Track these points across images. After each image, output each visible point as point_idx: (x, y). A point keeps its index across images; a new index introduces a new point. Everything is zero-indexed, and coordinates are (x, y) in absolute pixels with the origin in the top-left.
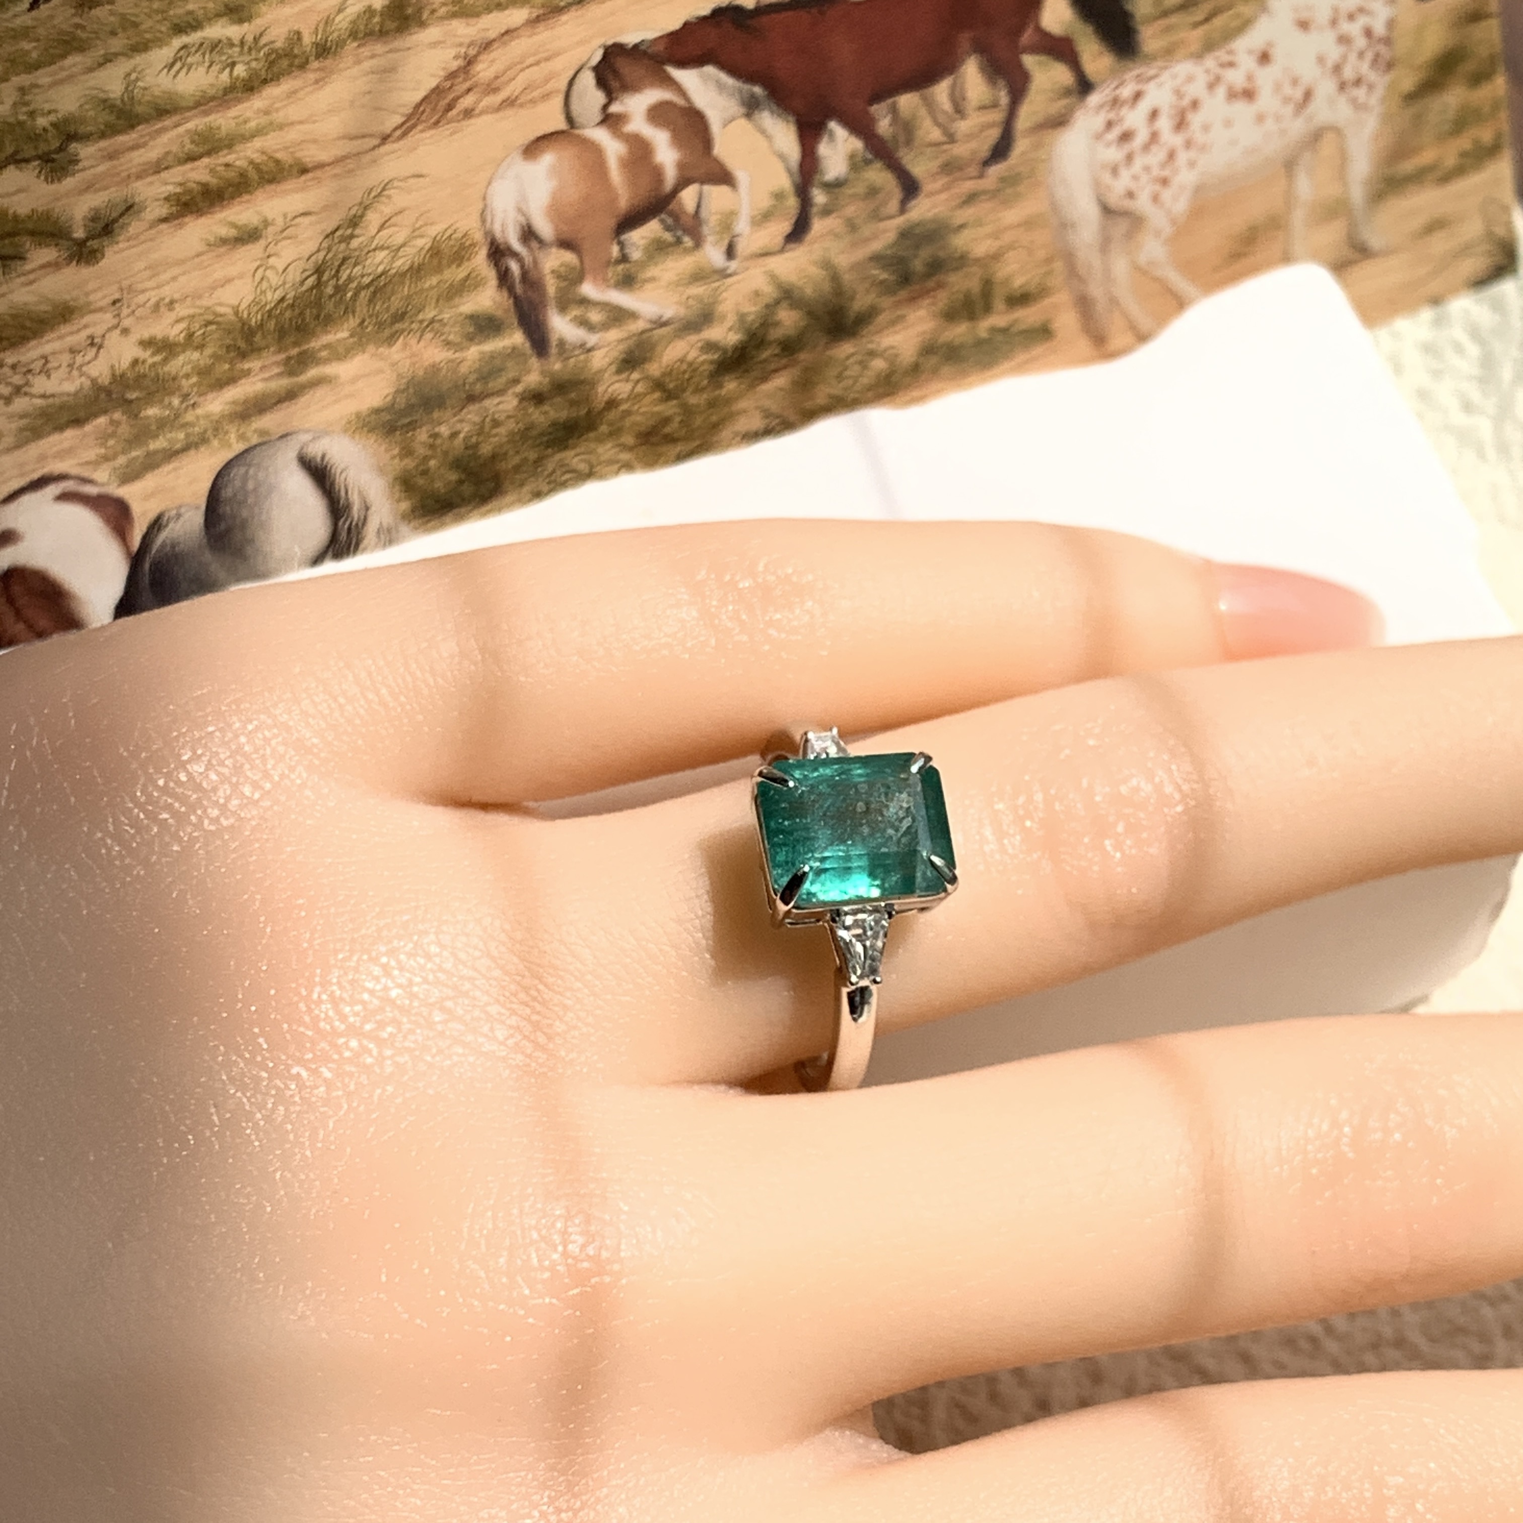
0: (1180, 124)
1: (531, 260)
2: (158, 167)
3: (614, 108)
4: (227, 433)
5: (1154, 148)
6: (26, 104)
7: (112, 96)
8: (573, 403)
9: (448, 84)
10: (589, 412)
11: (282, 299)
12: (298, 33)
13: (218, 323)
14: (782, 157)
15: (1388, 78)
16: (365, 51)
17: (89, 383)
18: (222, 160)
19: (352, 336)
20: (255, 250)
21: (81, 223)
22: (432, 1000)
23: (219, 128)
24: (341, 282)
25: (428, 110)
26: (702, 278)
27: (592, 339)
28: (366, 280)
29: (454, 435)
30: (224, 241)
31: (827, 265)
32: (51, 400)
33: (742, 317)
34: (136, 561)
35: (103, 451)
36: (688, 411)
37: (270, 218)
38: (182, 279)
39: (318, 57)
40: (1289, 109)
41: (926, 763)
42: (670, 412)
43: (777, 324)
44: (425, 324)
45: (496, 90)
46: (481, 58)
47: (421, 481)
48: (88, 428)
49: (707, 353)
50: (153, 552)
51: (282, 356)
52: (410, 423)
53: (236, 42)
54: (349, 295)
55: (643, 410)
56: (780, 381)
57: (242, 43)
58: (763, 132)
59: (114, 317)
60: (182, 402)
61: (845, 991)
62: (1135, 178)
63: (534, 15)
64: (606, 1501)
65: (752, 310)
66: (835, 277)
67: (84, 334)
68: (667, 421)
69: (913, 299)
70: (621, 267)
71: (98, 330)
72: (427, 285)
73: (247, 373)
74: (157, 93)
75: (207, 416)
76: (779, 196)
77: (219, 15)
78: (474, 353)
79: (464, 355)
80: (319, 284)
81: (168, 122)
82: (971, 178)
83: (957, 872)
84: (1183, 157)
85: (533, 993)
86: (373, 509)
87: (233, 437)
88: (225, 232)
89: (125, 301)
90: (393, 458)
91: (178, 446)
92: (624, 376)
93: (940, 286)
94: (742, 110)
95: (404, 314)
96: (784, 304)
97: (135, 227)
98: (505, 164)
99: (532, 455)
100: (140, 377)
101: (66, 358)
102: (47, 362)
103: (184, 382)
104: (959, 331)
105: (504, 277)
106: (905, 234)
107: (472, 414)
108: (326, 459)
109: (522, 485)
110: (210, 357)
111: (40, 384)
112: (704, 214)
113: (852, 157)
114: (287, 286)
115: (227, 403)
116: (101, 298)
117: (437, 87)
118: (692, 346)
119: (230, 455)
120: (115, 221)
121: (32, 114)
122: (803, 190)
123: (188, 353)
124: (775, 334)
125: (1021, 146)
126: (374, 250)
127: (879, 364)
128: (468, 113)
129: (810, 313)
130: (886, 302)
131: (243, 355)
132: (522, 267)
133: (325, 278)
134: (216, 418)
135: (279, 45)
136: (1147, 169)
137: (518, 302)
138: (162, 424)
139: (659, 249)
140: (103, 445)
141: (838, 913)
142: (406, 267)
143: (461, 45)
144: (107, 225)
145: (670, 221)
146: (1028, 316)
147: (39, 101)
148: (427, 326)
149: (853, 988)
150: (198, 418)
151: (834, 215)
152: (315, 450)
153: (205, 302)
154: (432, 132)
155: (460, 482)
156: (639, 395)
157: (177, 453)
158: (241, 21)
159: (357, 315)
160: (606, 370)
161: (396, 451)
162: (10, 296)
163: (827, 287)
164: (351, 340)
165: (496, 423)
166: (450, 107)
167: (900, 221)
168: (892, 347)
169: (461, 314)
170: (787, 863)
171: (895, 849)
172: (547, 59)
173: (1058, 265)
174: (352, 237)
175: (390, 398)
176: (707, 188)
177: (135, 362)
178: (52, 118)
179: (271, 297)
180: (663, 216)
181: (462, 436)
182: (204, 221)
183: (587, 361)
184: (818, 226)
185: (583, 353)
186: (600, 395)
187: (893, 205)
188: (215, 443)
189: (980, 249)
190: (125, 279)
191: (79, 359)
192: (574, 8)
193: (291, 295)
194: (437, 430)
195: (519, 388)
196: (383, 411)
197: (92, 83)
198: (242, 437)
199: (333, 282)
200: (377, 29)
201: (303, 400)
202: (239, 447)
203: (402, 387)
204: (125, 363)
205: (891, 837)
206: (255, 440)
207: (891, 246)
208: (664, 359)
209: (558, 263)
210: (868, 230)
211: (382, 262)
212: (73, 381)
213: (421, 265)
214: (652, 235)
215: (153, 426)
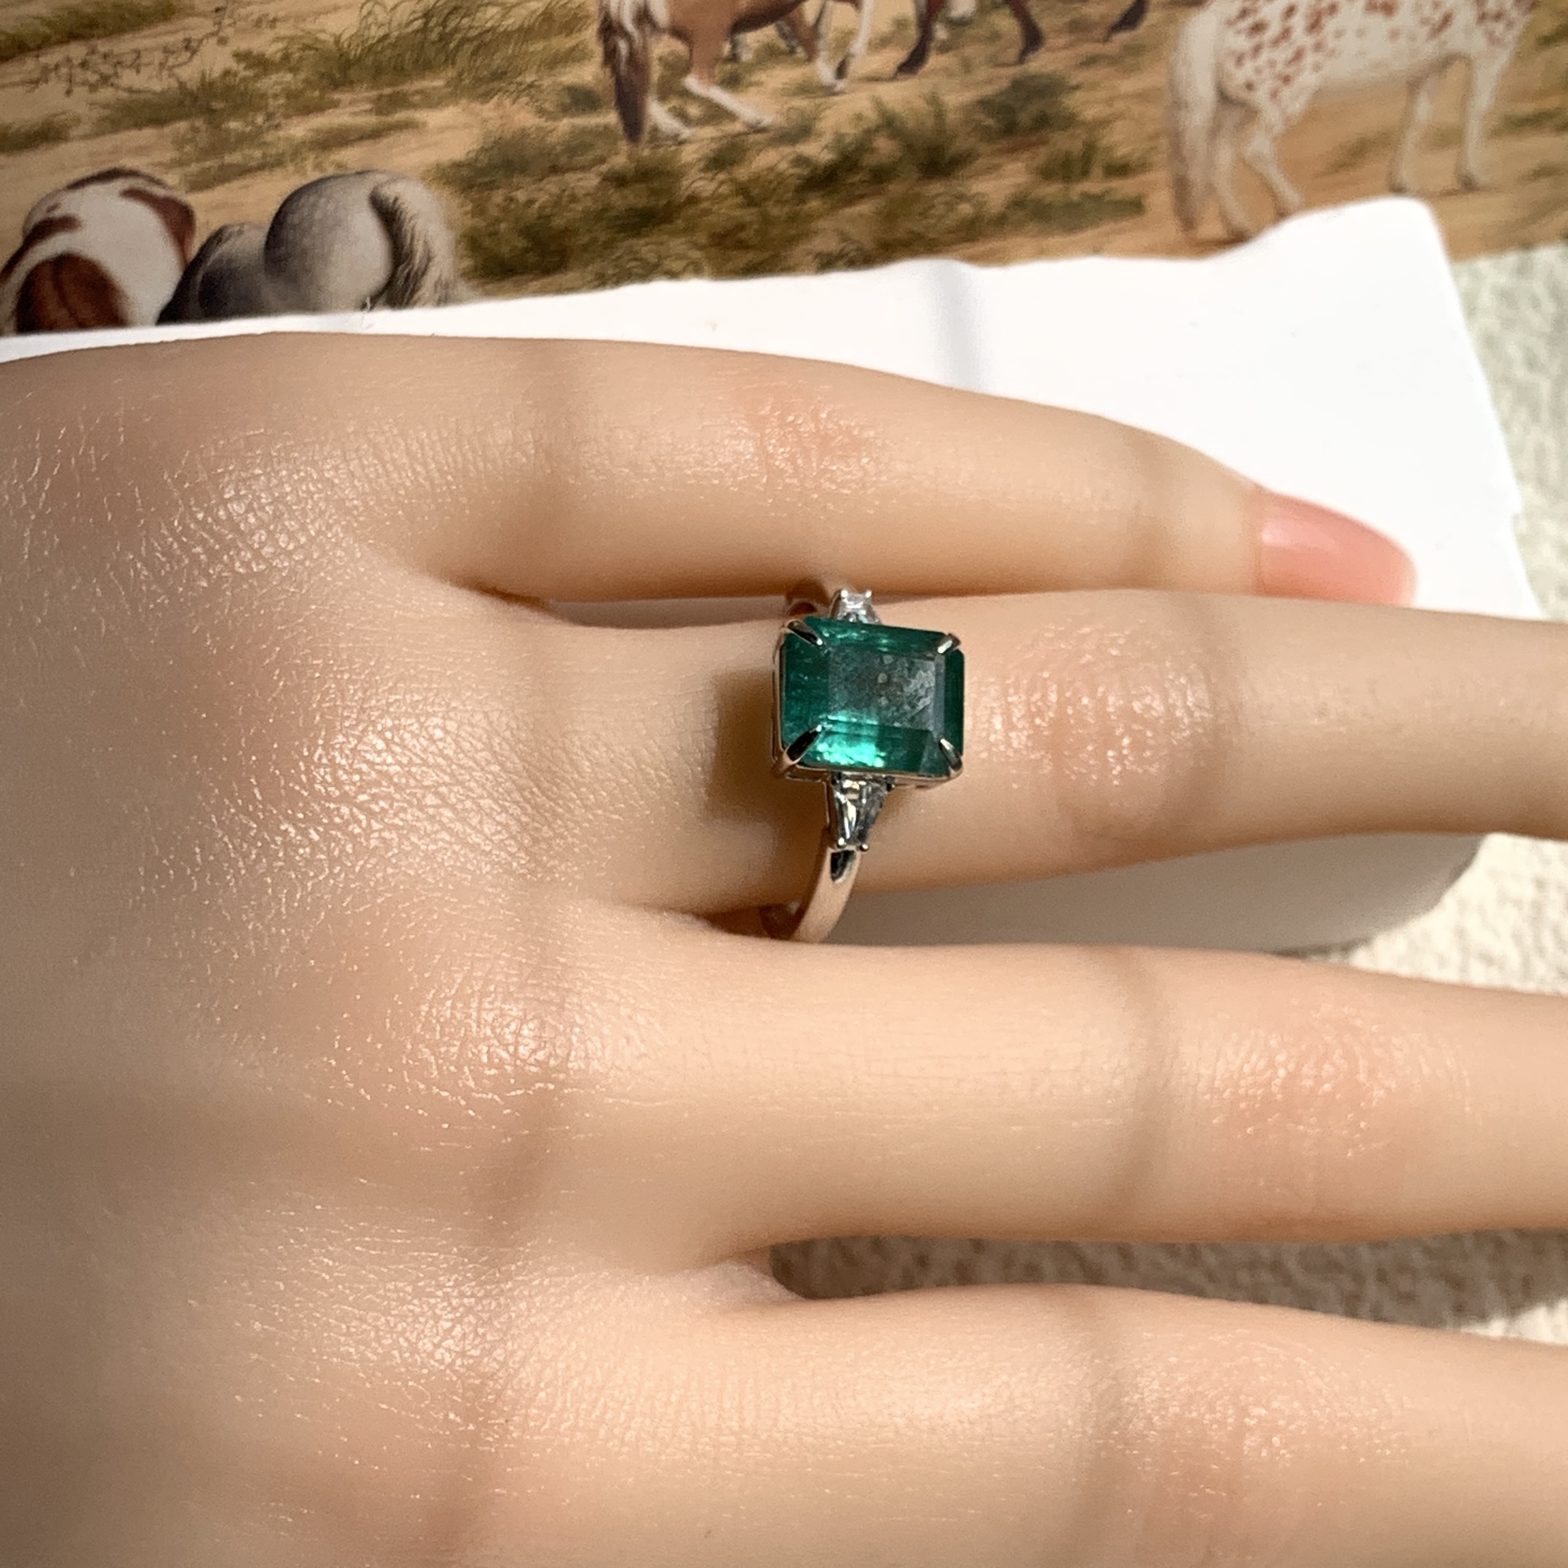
0: (1314, 25)
1: (641, 45)
4: (304, 159)
5: (1284, 44)
8: (653, 192)
10: (668, 204)
11: (386, 37)
13: (316, 49)
15: (1529, 18)
17: (176, 85)
19: (448, 85)
22: (426, 783)
24: (448, 30)
26: (807, 91)
27: (686, 133)
28: (473, 33)
29: (530, 202)
31: (934, 100)
32: (134, 96)
33: (839, 137)
34: (190, 269)
35: (178, 155)
36: (767, 220)
40: (1425, 31)
41: (953, 646)
42: (748, 219)
43: (873, 151)
44: (523, 87)
47: (487, 242)
48: (167, 130)
49: (796, 167)
50: (209, 264)
51: (374, 93)
52: (491, 182)
54: (452, 45)
55: (723, 211)
56: (865, 208)
59: (215, 24)
60: (266, 121)
61: (830, 851)
62: (1258, 71)
64: (509, 1294)
65: (851, 131)
66: (939, 114)
67: (180, 36)
68: (741, 227)
69: (1012, 151)
70: (729, 67)
71: (196, 35)
72: (531, 49)
73: (335, 105)
75: (289, 139)
76: (901, 24)
78: (565, 124)
79: (556, 124)
80: (424, 29)
82: (1095, 41)
83: (963, 758)
84: (1310, 59)
85: (526, 793)
89: (228, 12)
90: (466, 213)
91: (253, 164)
92: (710, 175)
93: (1044, 142)
95: (506, 73)
96: (884, 132)
99: (603, 237)
100: (229, 88)
101: (158, 56)
102: (138, 57)
103: (271, 101)
104: (1051, 191)
105: (610, 55)
106: (1017, 85)
107: (552, 185)
108: (399, 202)
109: (586, 265)
110: (303, 81)
111: (128, 78)
112: (823, 29)
114: (393, 25)
115: (310, 130)
116: (205, 4)
118: (784, 157)
119: (305, 182)
122: (926, 22)
123: (281, 74)
124: (869, 160)
125: (1152, 18)
127: (965, 209)
129: (909, 147)
130: (984, 148)
131: (336, 85)
133: (431, 24)
134: (297, 143)
136: (1272, 64)
137: (619, 82)
138: (243, 140)
139: (770, 55)
140: (179, 149)
141: (840, 777)
142: (516, 27)
145: (787, 29)
146: (1125, 187)
148: (524, 90)
149: (839, 850)
150: (279, 138)
151: (951, 54)
152: (389, 192)
153: (309, 26)
155: (526, 250)
156: (720, 195)
157: (251, 170)
159: (457, 66)
160: (693, 165)
161: (469, 208)
163: (930, 123)
164: (446, 90)
165: (574, 199)
167: (1016, 70)
168: (983, 195)
169: (560, 84)
170: (800, 718)
171: (907, 725)
173: (1164, 142)
175: (473, 154)
177: (227, 73)
179: (375, 33)
181: (536, 205)
183: (676, 153)
184: (934, 61)
185: (674, 144)
186: (683, 188)
187: (1012, 53)
188: (291, 168)
189: (1089, 114)
191: (171, 61)
193: (396, 34)
194: (514, 194)
195: (604, 168)
196: (463, 166)
198: (318, 166)
199: (439, 29)
201: (387, 141)
202: (313, 176)
203: (486, 146)
204: (217, 72)
205: (905, 713)
206: (331, 171)
207: (1002, 93)
208: (754, 166)
209: (667, 50)
210: (982, 73)
211: (492, 18)
212: (161, 80)
213: (530, 29)
214: (766, 40)
215: (233, 139)
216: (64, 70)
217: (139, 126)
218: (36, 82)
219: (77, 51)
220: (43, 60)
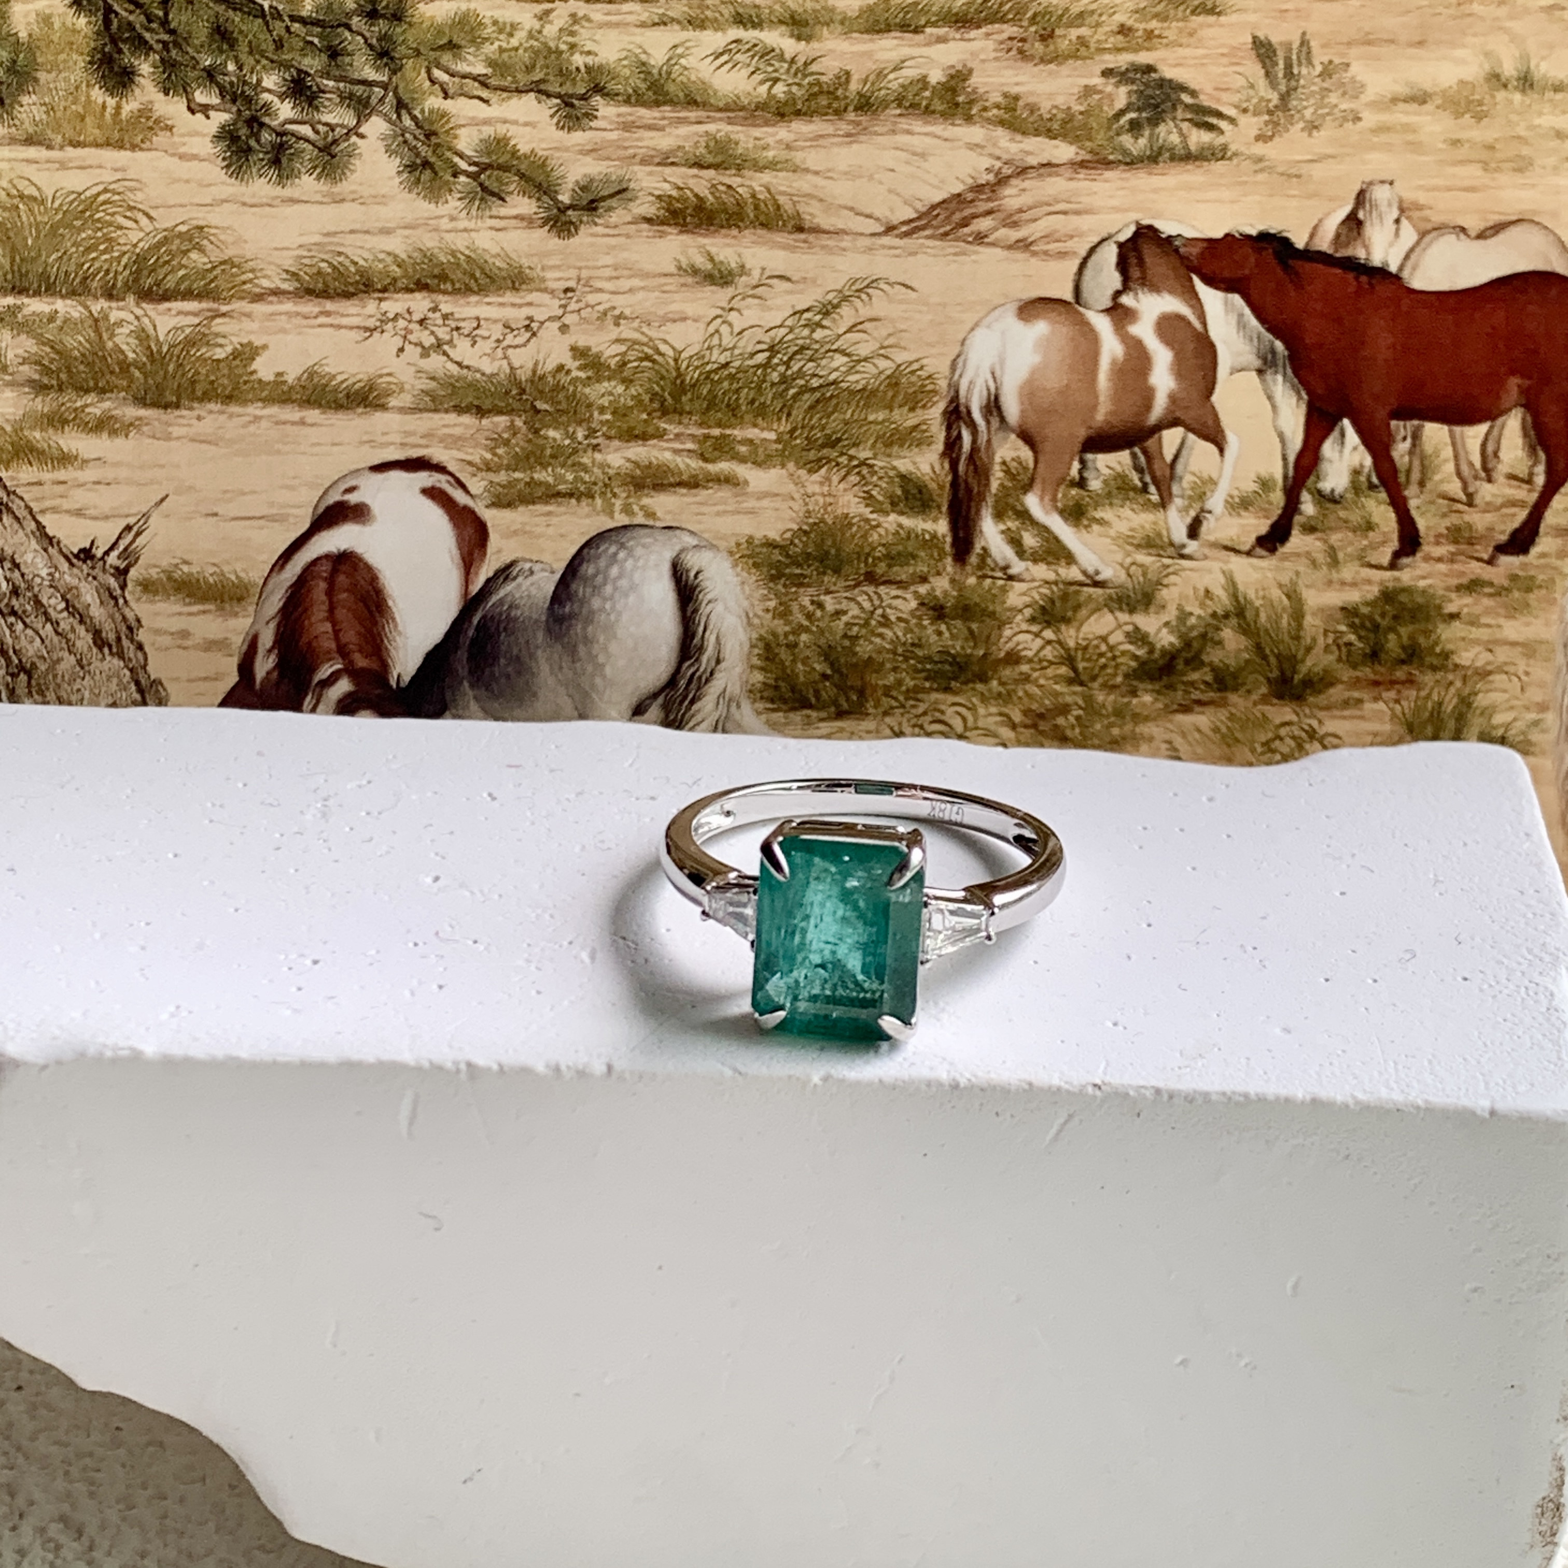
2: (666, 160)
3: (1126, 300)
4: (615, 495)
6: (572, 34)
7: (652, 62)
8: (972, 636)
9: (970, 196)
10: (985, 655)
11: (726, 365)
12: (848, 73)
13: (654, 361)
14: (1281, 436)
16: (904, 123)
17: (508, 370)
18: (728, 181)
19: (778, 441)
20: (722, 295)
21: (570, 186)
23: (737, 143)
24: (789, 372)
25: (941, 217)
26: (1155, 546)
27: (1018, 567)
28: (815, 383)
29: (838, 613)
30: (695, 271)
31: (1292, 593)
32: (464, 372)
33: (1183, 615)
35: (489, 456)
36: (1090, 705)
37: (748, 266)
38: (641, 295)
39: (856, 109)
42: (1069, 699)
43: (1220, 643)
44: (855, 463)
45: (1015, 225)
46: (1014, 181)
47: (784, 654)
48: (485, 422)
49: (1131, 643)
51: (702, 432)
52: (798, 576)
53: (788, 56)
54: (792, 392)
55: (1042, 681)
57: (793, 61)
58: (1270, 398)
59: (561, 306)
60: (586, 437)
63: (1079, 158)
65: (1197, 611)
66: (1298, 615)
67: (526, 311)
68: (1064, 710)
69: (1376, 685)
70: (1074, 492)
71: (539, 315)
72: (871, 418)
73: (660, 435)
74: (693, 78)
75: (603, 466)
76: (1265, 484)
77: (781, 22)
78: (892, 521)
79: (882, 519)
80: (766, 365)
81: (693, 114)
82: (1479, 560)
86: (723, 665)
87: (618, 504)
88: (701, 262)
89: (577, 294)
91: (562, 487)
92: (1035, 628)
93: (1410, 682)
94: (1257, 363)
95: (839, 440)
96: (1234, 621)
97: (618, 216)
98: (997, 312)
99: (909, 682)
100: (558, 388)
101: (497, 331)
102: (478, 326)
103: (596, 414)
105: (952, 445)
106: (1388, 596)
107: (865, 597)
108: (700, 577)
109: (885, 714)
110: (633, 397)
111: (462, 350)
112: (1179, 468)
113: (1356, 472)
114: (737, 352)
115: (629, 460)
116: (555, 279)
117: (959, 195)
118: (1120, 626)
120: (603, 199)
121: (573, 47)
123: (613, 383)
124: (1214, 656)
125: (1545, 544)
126: (835, 351)
128: (980, 238)
129: (1259, 648)
130: (1346, 674)
131: (665, 412)
132: (974, 441)
133: (776, 361)
134: (611, 472)
135: (824, 79)
137: (955, 484)
138: (559, 456)
139: (1121, 488)
140: (492, 450)
142: (859, 387)
143: (999, 158)
144: (592, 201)
145: (1142, 459)
147: (584, 35)
148: (855, 467)
150: (593, 462)
151: (1319, 535)
152: (693, 561)
153: (653, 333)
154: (938, 243)
155: (824, 677)
156: (1044, 660)
157: (558, 494)
158: (799, 38)
159: (791, 420)
160: (1020, 611)
161: (772, 604)
162: (473, 234)
163: (1285, 622)
164: (775, 447)
165: (886, 622)
166: (965, 223)
167: (1388, 574)
169: (894, 468)
172: (1077, 213)
174: (819, 325)
175: (788, 535)
176: (1191, 436)
177: (560, 368)
178: (589, 60)
179: (716, 357)
180: (1137, 450)
181: (845, 619)
182: (684, 237)
183: (1004, 590)
184: (1297, 541)
185: (1002, 578)
186: (1003, 640)
187: (1385, 553)
188: (599, 501)
189: (1465, 657)
190: (587, 267)
191: (509, 339)
192: (1122, 167)
193: (737, 364)
194: (823, 598)
195: (923, 590)
196: (775, 547)
197: (638, 39)
198: (626, 509)
199: (782, 369)
200: (924, 103)
201: (703, 494)
202: (621, 519)
203: (805, 527)
204: (550, 366)
206: (640, 519)
207: (1367, 604)
208: (1085, 628)
209: (1014, 454)
210: (1349, 572)
211: (836, 370)
212: (493, 360)
213: (874, 392)
214: (1119, 469)
215: (548, 452)
216: (402, 323)
217: (459, 409)
218: (372, 330)
219: (420, 303)
220: (385, 306)
